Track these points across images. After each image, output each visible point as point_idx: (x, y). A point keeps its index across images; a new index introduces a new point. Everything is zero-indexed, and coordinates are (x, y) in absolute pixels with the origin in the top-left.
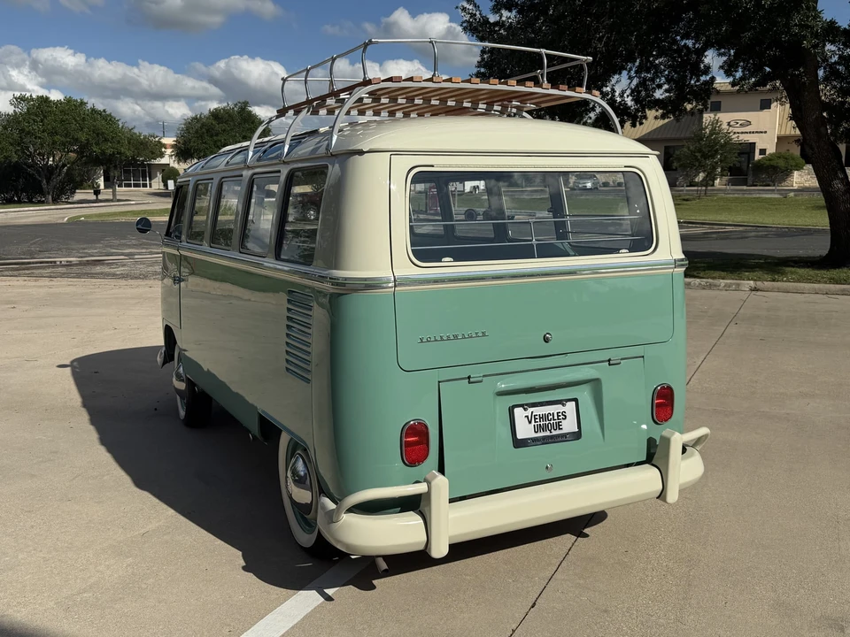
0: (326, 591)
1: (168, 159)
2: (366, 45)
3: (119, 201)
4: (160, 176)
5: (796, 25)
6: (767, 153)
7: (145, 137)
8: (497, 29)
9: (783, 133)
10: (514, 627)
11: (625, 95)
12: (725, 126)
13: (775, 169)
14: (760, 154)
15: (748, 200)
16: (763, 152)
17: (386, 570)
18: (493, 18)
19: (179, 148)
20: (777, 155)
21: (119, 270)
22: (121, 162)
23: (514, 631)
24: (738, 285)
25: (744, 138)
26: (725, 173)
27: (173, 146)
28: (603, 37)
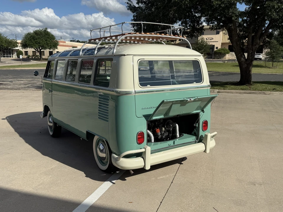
0: (112, 181)
1: (19, 48)
2: (123, 23)
3: (2, 62)
4: (16, 53)
5: (231, 12)
6: (218, 48)
7: (11, 40)
8: (138, 9)
9: (223, 42)
10: (168, 188)
11: (178, 31)
12: (205, 40)
13: (221, 53)
14: (216, 49)
15: (213, 64)
16: (217, 48)
17: (133, 174)
18: (137, 6)
19: (23, 44)
20: (221, 49)
21: (9, 87)
22: (3, 48)
23: (168, 189)
24: (214, 91)
25: (211, 43)
26: (206, 55)
27: (21, 43)
28: (172, 13)
